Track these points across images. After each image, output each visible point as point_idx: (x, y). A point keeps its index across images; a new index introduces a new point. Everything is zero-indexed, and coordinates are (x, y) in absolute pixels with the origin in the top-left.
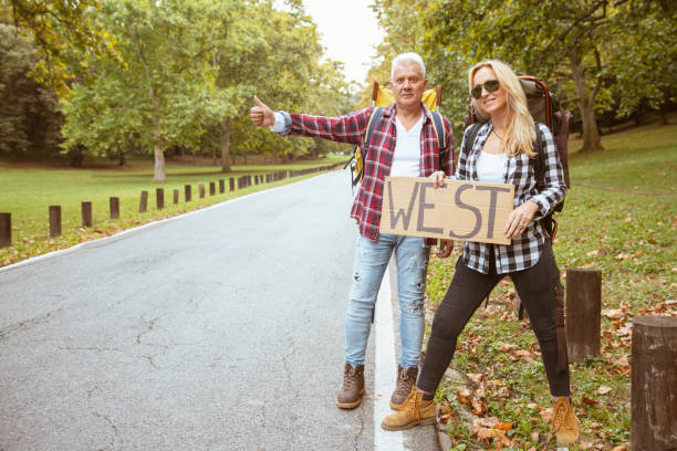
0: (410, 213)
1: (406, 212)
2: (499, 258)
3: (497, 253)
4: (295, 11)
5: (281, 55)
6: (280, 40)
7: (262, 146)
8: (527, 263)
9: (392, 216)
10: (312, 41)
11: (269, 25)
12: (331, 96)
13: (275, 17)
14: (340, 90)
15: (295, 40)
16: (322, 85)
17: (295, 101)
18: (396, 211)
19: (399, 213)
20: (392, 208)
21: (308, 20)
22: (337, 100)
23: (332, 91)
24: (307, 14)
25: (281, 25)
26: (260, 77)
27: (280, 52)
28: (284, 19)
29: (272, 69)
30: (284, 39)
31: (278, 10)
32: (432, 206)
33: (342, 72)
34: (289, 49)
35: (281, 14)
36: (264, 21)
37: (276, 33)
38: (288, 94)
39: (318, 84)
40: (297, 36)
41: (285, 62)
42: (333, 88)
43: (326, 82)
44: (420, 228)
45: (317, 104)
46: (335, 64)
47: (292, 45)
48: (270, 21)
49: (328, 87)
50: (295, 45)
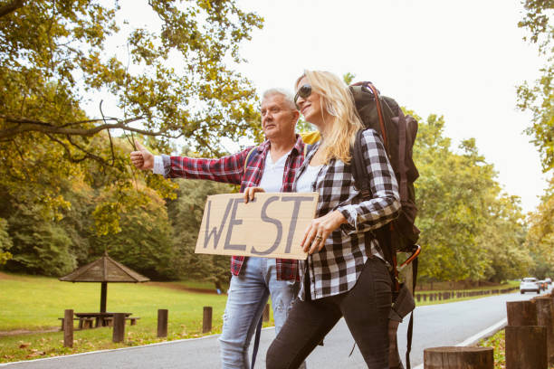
0: (220, 231)
1: (218, 230)
2: (314, 281)
3: (311, 276)
4: (469, 153)
5: (455, 192)
6: (455, 178)
7: (443, 272)
8: (343, 286)
9: (206, 234)
10: (484, 177)
11: (445, 166)
12: (508, 226)
13: (450, 159)
14: (518, 222)
15: (467, 176)
16: (501, 217)
17: (471, 232)
18: (210, 230)
19: (212, 232)
20: (207, 227)
21: (481, 159)
22: (515, 230)
23: (510, 223)
24: (479, 155)
25: (456, 165)
26: (437, 211)
27: (454, 188)
28: (457, 160)
29: (448, 204)
30: (458, 177)
31: (454, 153)
32: (240, 222)
33: (519, 205)
34: (462, 186)
35: (456, 156)
36: (440, 163)
37: (451, 172)
38: (464, 225)
39: (497, 216)
40: (469, 174)
41: (460, 197)
42: (511, 220)
43: (504, 215)
44: (227, 246)
45: (495, 234)
46: (512, 198)
47: (465, 182)
48: (446, 163)
49: (506, 219)
50: (468, 181)
